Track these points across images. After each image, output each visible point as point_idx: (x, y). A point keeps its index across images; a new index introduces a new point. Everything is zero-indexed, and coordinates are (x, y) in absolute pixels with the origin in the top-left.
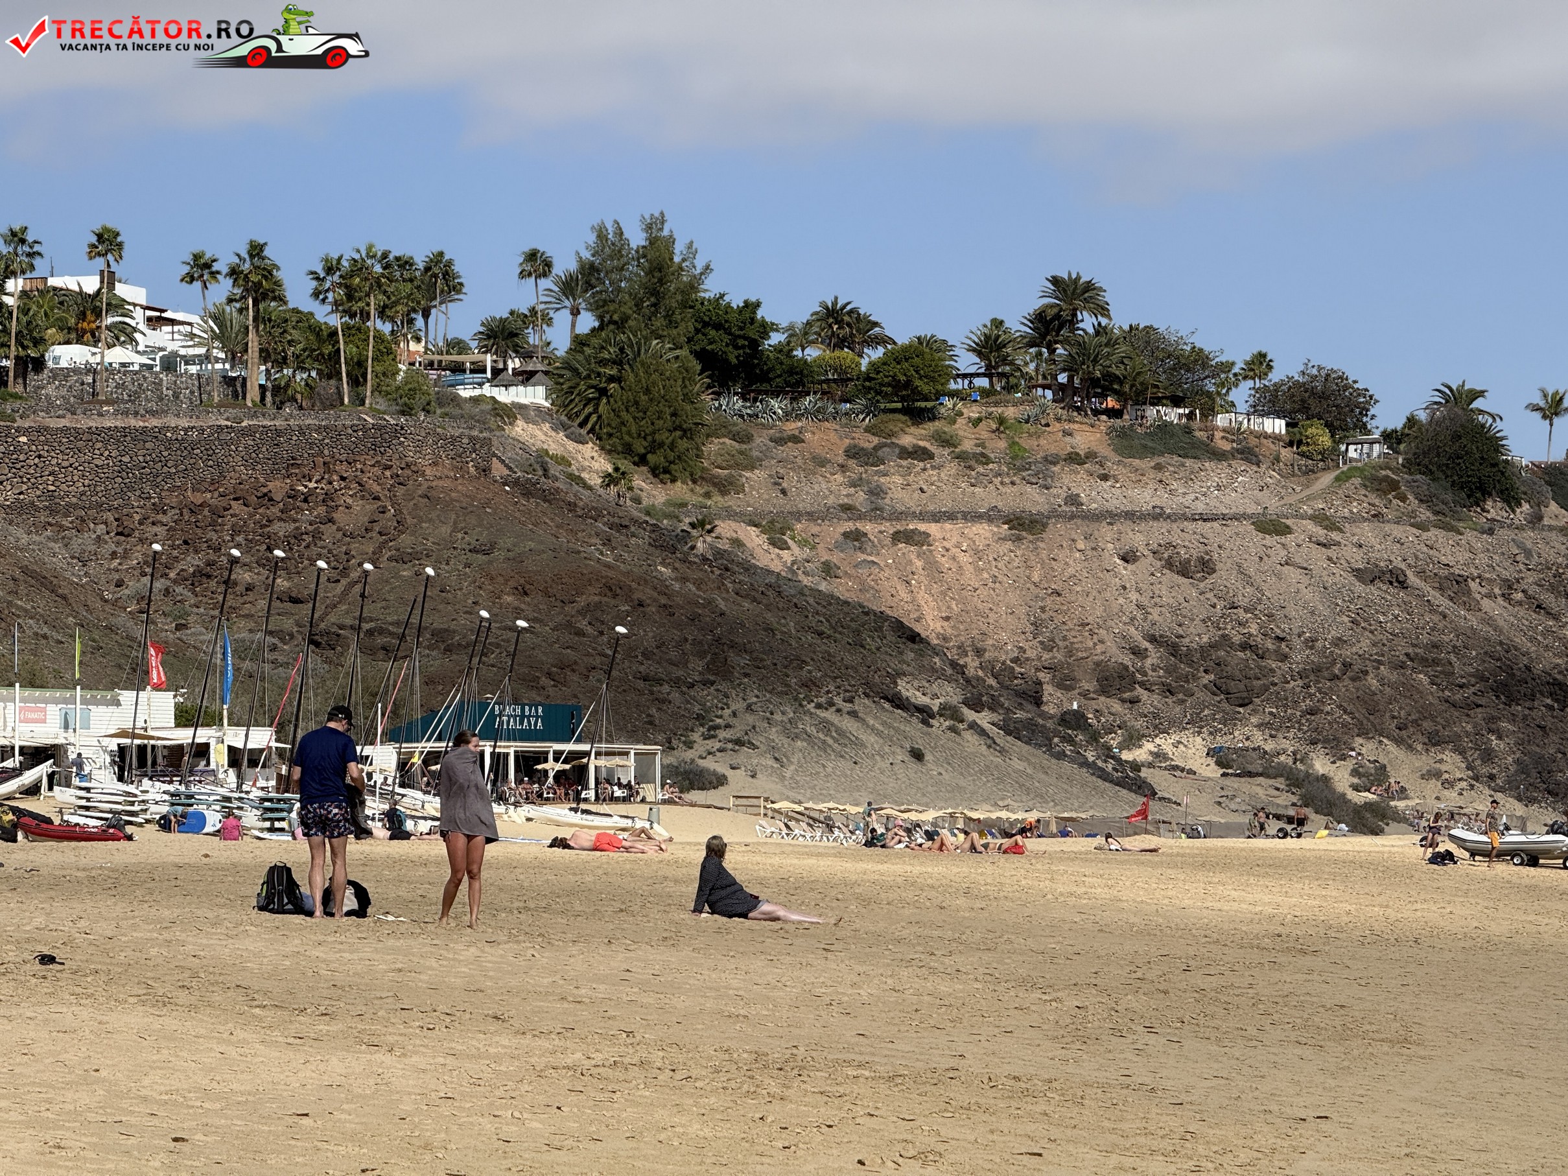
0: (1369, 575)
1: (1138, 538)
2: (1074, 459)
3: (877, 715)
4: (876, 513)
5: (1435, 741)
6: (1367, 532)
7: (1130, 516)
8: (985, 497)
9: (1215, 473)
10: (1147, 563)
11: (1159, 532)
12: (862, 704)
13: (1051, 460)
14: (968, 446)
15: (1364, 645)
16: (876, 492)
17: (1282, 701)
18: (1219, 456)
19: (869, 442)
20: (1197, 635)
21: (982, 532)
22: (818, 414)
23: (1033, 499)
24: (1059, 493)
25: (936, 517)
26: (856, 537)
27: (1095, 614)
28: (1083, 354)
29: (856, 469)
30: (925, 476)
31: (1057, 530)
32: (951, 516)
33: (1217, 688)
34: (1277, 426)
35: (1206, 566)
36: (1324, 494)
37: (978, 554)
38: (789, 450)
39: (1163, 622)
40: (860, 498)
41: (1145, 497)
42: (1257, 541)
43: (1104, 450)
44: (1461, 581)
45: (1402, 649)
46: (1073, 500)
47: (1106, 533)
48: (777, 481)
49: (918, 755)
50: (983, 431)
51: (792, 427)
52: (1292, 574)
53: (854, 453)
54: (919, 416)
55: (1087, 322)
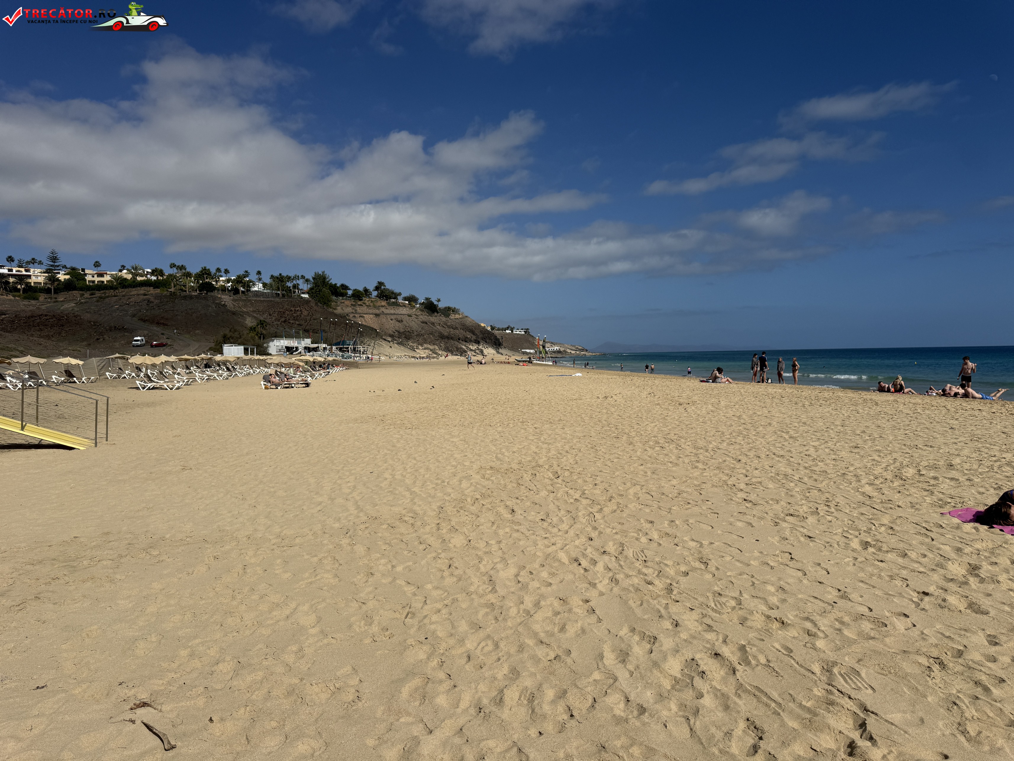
0: (423, 322)
1: (393, 317)
2: (382, 306)
3: (384, 342)
4: (356, 313)
5: (434, 344)
6: (421, 317)
7: (391, 314)
8: (371, 311)
9: (401, 308)
10: (394, 321)
11: (395, 316)
12: (381, 340)
13: (379, 306)
14: (367, 304)
15: (424, 332)
16: (356, 310)
17: (414, 339)
18: (401, 306)
19: (354, 303)
20: (402, 330)
21: (371, 316)
22: (346, 299)
23: (377, 312)
24: (381, 311)
25: (365, 314)
26: (355, 316)
27: (388, 327)
28: (382, 292)
29: (353, 307)
30: (362, 308)
31: (381, 316)
32: (367, 314)
33: (405, 337)
34: (407, 302)
35: (402, 321)
36: (415, 311)
37: (371, 319)
38: (342, 304)
39: (397, 329)
40: (354, 311)
41: (392, 312)
42: (408, 318)
43: (386, 305)
44: (434, 323)
45: (428, 332)
46: (383, 312)
47: (388, 316)
48: (342, 309)
49: (391, 347)
50: (369, 302)
51: (343, 301)
52: (413, 322)
53: (352, 305)
54: (361, 300)
55: (383, 287)
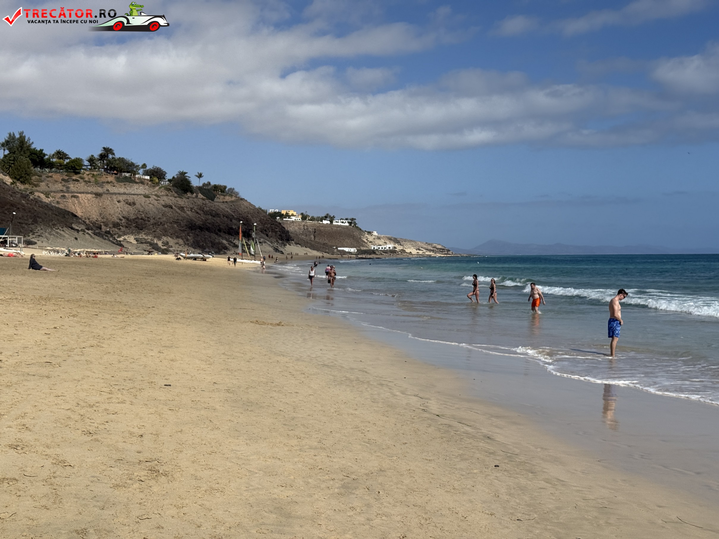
0: (165, 206)
1: (121, 198)
2: (108, 182)
3: (68, 231)
4: (68, 192)
5: (177, 237)
6: (165, 198)
7: (119, 194)
8: (90, 189)
9: (136, 186)
10: (122, 203)
11: (125, 197)
12: (65, 229)
13: (103, 183)
14: (87, 179)
15: (164, 219)
16: (68, 188)
17: (149, 229)
18: (137, 183)
19: (67, 178)
20: (132, 217)
21: (90, 196)
22: (56, 172)
23: (100, 190)
24: (105, 189)
25: (80, 193)
26: (64, 196)
27: (112, 212)
28: (109, 163)
29: (64, 183)
30: (77, 185)
31: (104, 196)
32: (83, 193)
33: (136, 227)
34: (148, 177)
35: (134, 204)
36: (157, 191)
37: (89, 200)
38: (49, 179)
39: (125, 214)
40: (65, 189)
41: (122, 190)
42: (144, 199)
43: (114, 181)
44: (183, 208)
45: (171, 220)
46: (108, 190)
47: (114, 197)
48: (47, 185)
49: (76, 239)
50: (90, 176)
51: (50, 174)
52: (151, 206)
53: (63, 180)
54: (77, 173)
55: (110, 156)
